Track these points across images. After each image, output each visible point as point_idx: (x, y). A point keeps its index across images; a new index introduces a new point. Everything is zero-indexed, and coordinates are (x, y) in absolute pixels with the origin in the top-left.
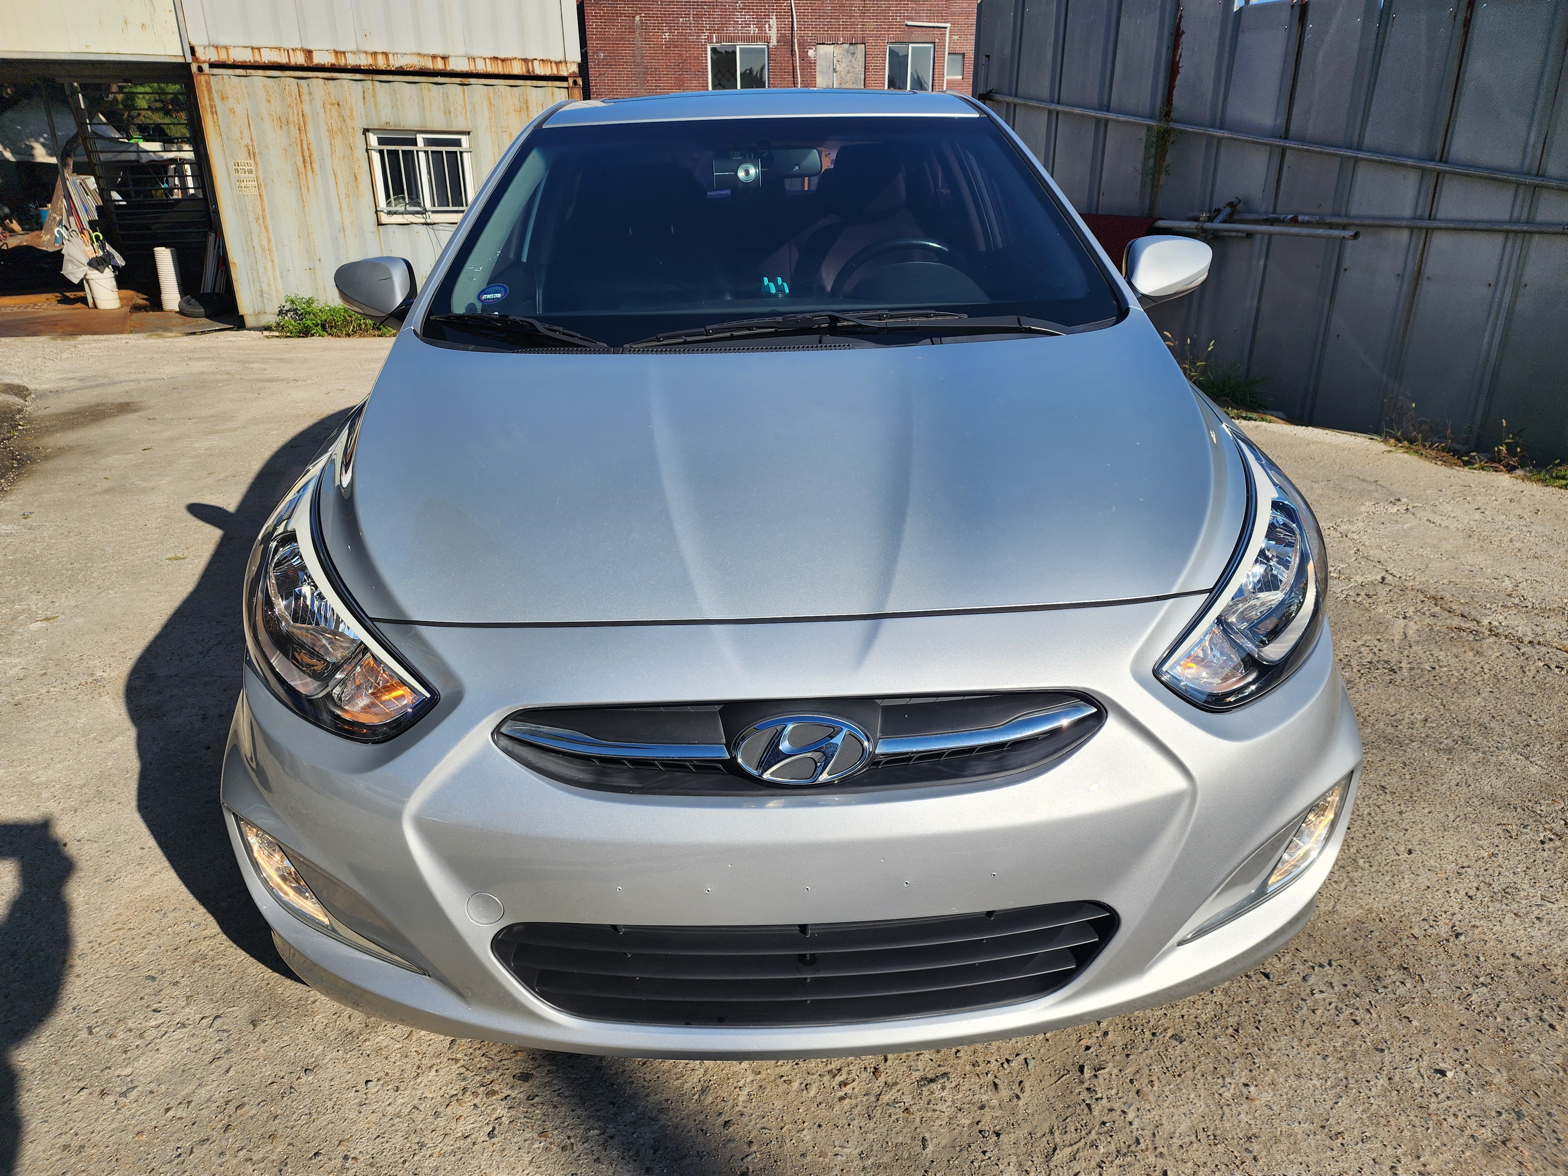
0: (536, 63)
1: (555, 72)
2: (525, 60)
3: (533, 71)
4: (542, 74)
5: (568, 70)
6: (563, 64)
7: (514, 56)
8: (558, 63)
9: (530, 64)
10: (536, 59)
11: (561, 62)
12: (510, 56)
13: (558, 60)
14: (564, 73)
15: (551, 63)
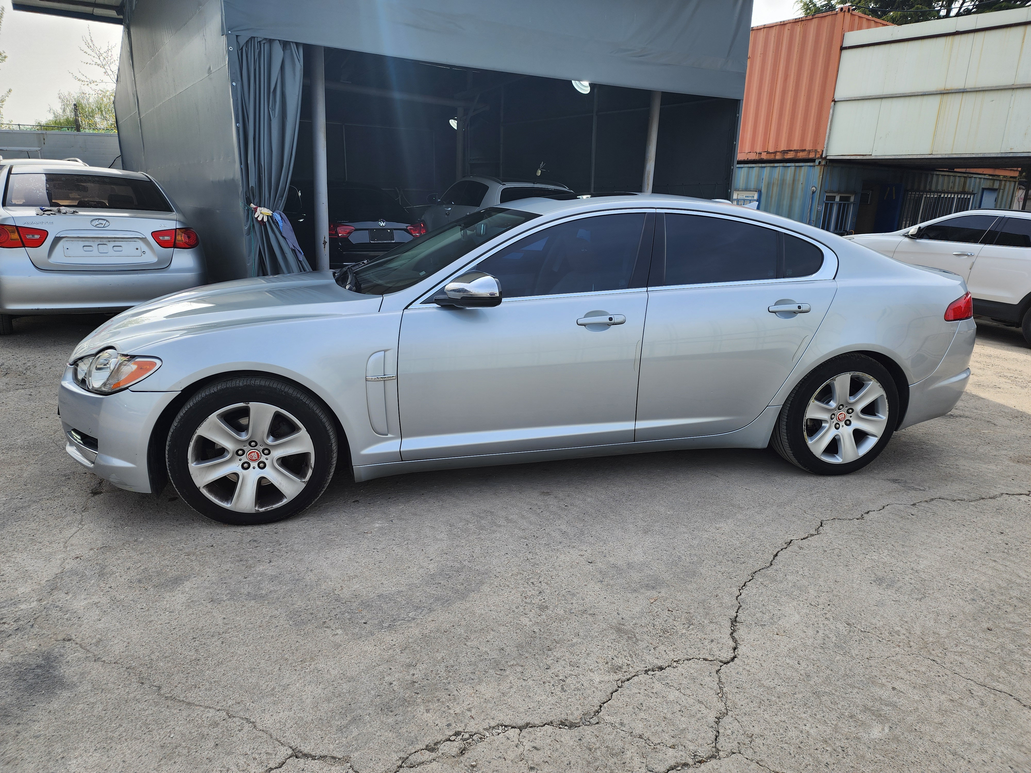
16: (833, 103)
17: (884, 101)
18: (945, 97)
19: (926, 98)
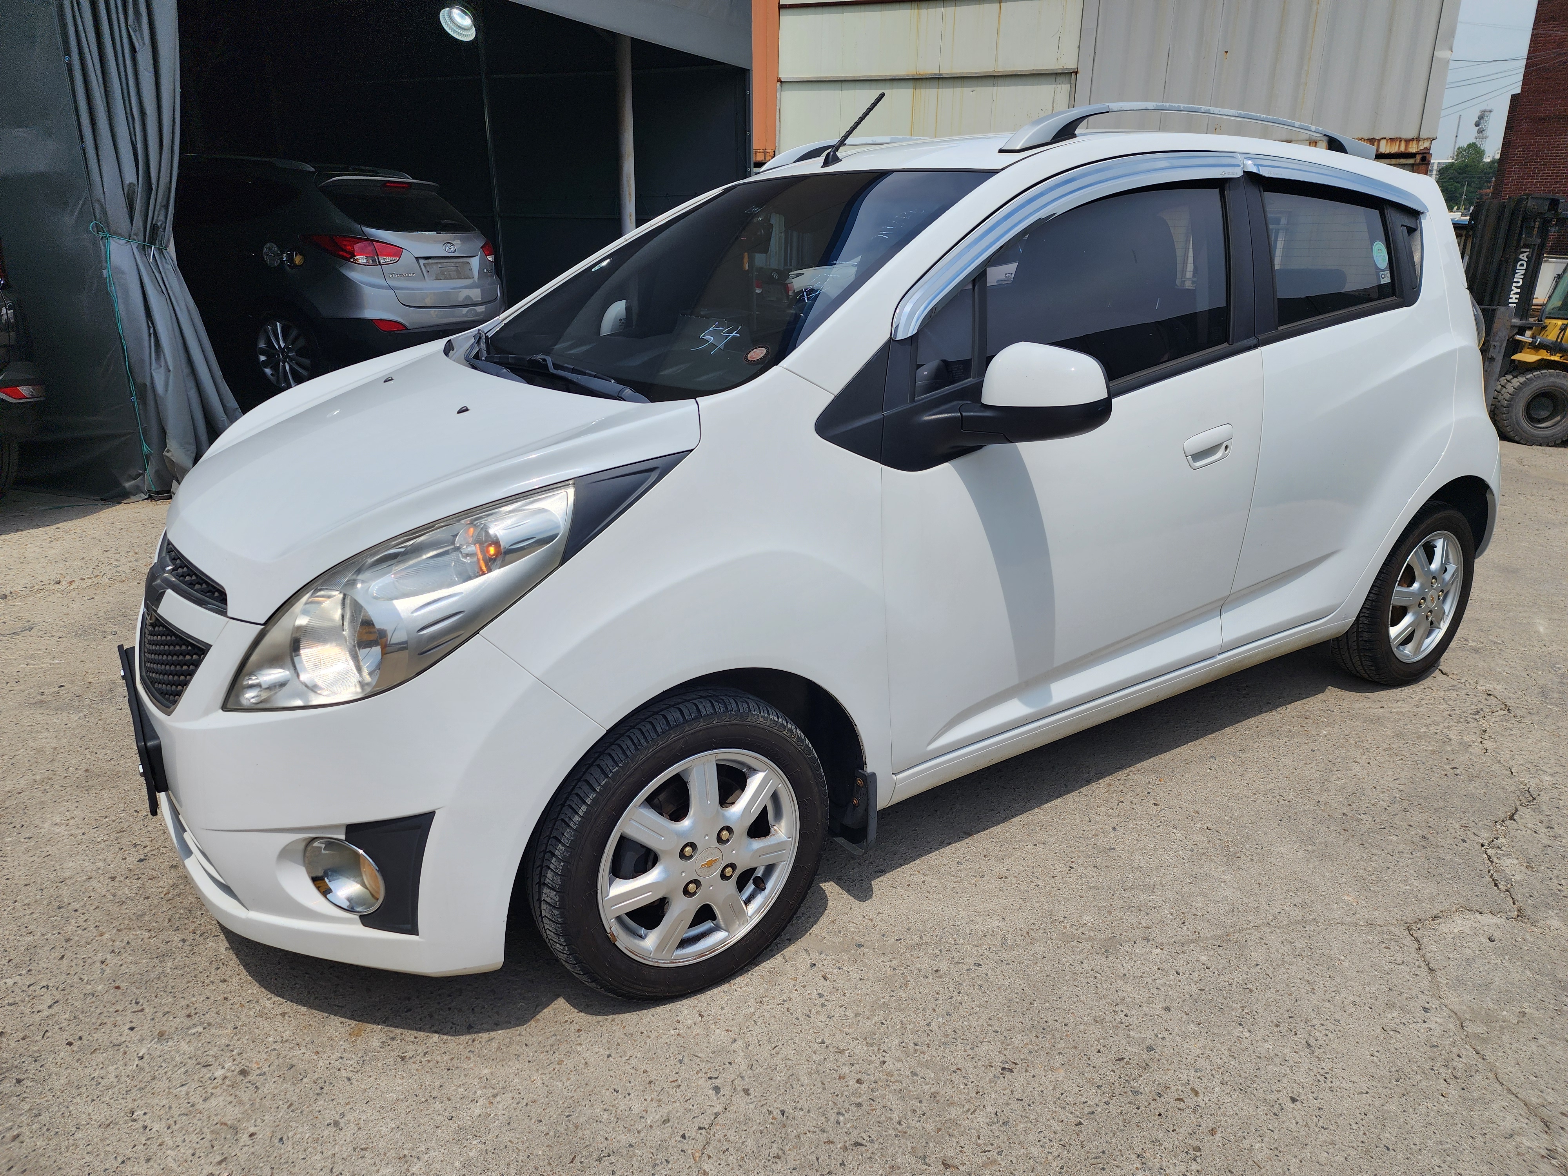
0: (1383, 142)
1: (1402, 149)
2: (1373, 140)
4: (1388, 152)
5: (1418, 147)
6: (1415, 142)
8: (1408, 141)
10: (1385, 138)
11: (1413, 140)
13: (1411, 137)
14: (1413, 148)
15: (1400, 141)
16: (779, 84)
18: (918, 84)
19: (895, 84)
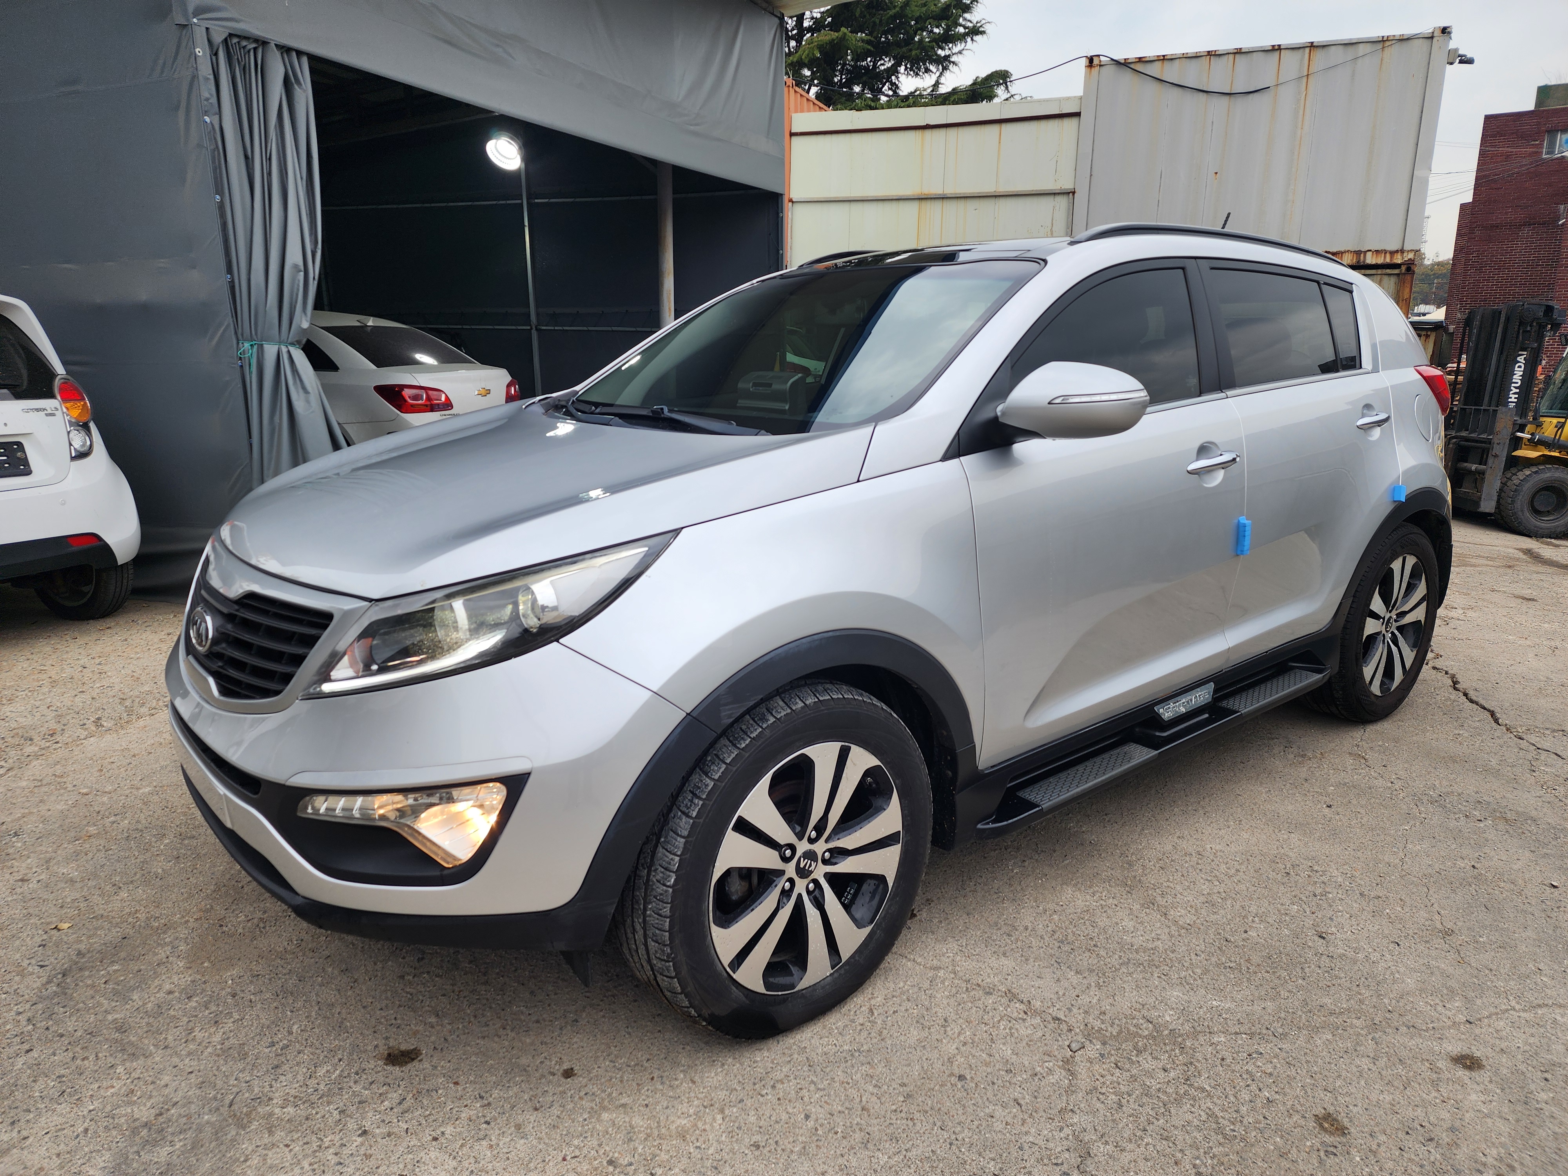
0: (1369, 254)
1: (1388, 260)
2: (1358, 253)
3: (1364, 261)
4: (1374, 262)
5: (1403, 258)
6: (1399, 254)
7: (1347, 249)
8: (1392, 253)
9: (1362, 255)
10: (1370, 251)
11: (1397, 251)
12: (1343, 250)
13: (1395, 249)
14: (1398, 259)
15: (1385, 253)
16: (790, 204)
17: (853, 205)
18: (924, 203)
19: (901, 203)
